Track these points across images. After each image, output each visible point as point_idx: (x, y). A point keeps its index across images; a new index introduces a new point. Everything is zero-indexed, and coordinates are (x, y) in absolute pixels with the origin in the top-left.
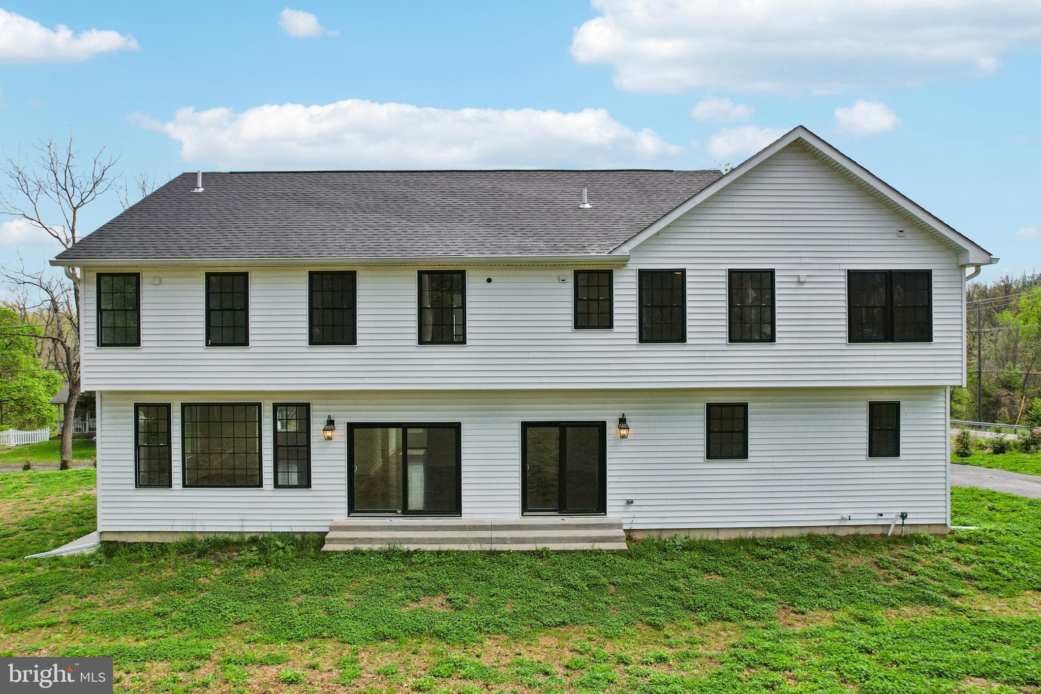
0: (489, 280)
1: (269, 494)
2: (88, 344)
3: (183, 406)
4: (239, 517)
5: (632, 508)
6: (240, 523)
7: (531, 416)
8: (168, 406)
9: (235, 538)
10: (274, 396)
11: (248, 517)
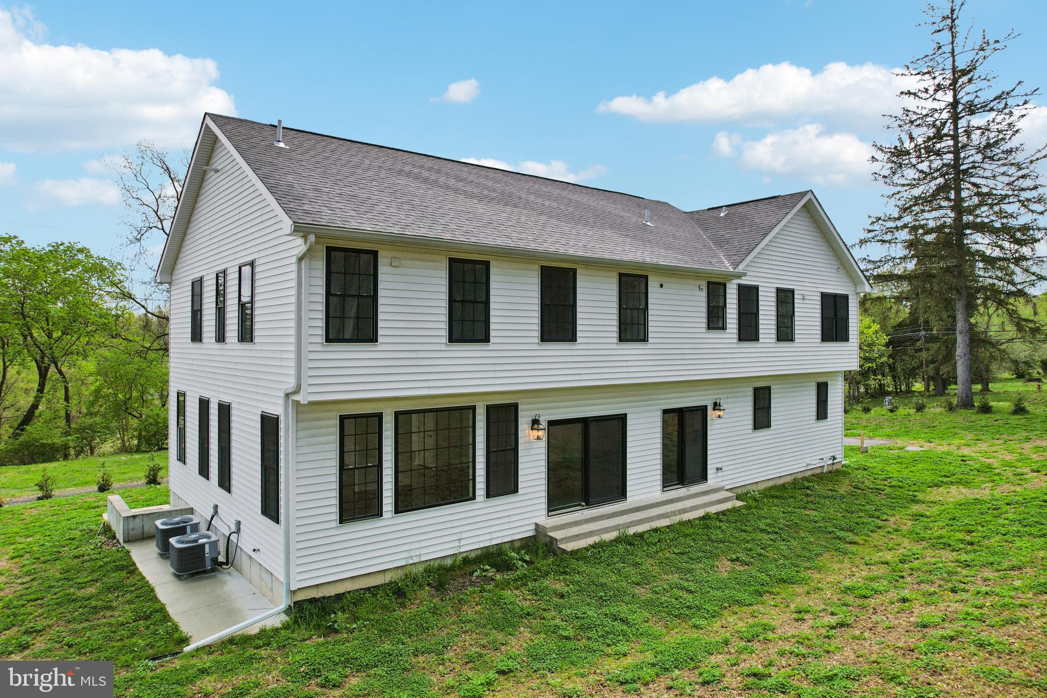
0: (662, 286)
1: (481, 505)
2: (313, 340)
3: (397, 414)
4: (456, 537)
5: (720, 474)
6: (457, 544)
7: (673, 403)
8: (380, 416)
9: (449, 562)
10: (486, 397)
11: (464, 535)
